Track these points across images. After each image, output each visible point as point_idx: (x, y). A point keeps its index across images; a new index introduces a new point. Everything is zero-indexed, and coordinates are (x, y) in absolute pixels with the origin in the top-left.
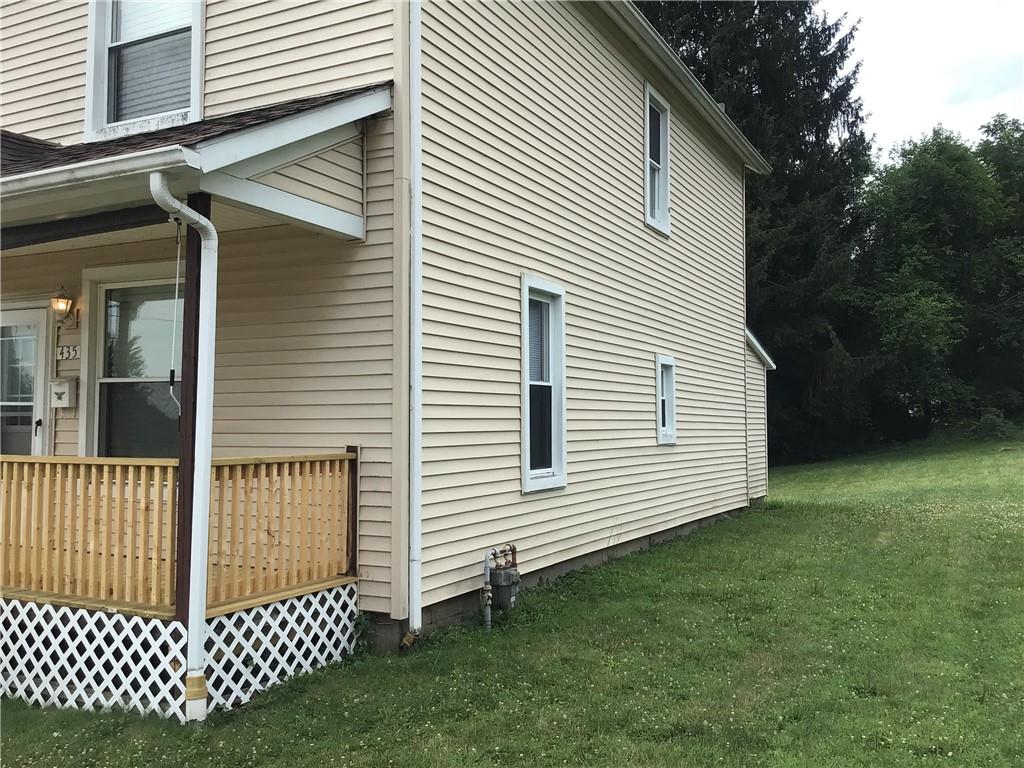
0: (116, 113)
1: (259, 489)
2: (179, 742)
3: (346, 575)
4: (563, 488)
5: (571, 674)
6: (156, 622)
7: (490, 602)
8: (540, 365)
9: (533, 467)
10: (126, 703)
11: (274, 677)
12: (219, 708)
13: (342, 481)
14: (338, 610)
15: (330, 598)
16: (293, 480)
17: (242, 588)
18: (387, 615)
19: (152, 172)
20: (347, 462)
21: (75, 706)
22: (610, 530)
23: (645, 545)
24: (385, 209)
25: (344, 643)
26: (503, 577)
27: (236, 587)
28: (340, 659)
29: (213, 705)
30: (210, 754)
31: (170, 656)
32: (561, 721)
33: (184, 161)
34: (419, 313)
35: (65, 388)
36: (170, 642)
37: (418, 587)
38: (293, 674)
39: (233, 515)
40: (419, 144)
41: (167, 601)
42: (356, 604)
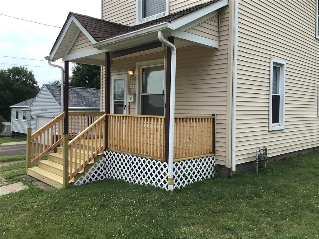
0: (144, 15)
1: (187, 126)
2: (167, 196)
3: (211, 153)
4: (283, 130)
5: (287, 190)
6: (159, 162)
7: (258, 165)
8: (276, 89)
9: (273, 122)
10: (151, 184)
11: (191, 181)
12: (176, 188)
13: (210, 125)
14: (209, 163)
15: (207, 159)
16: (196, 124)
17: (182, 154)
18: (224, 166)
19: (159, 31)
20: (212, 119)
21: (138, 183)
22: (300, 145)
23: (312, 151)
24: (226, 38)
25: (211, 173)
26: (262, 157)
27: (181, 154)
28: (210, 178)
29: (175, 186)
30: (175, 200)
31: (163, 172)
32: (285, 204)
33: (168, 27)
34: (236, 71)
35: (132, 96)
36: (163, 168)
37: (234, 158)
38: (197, 180)
39: (180, 134)
40: (237, 15)
41: (162, 156)
42: (214, 162)
